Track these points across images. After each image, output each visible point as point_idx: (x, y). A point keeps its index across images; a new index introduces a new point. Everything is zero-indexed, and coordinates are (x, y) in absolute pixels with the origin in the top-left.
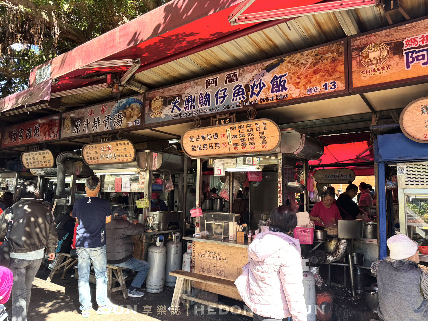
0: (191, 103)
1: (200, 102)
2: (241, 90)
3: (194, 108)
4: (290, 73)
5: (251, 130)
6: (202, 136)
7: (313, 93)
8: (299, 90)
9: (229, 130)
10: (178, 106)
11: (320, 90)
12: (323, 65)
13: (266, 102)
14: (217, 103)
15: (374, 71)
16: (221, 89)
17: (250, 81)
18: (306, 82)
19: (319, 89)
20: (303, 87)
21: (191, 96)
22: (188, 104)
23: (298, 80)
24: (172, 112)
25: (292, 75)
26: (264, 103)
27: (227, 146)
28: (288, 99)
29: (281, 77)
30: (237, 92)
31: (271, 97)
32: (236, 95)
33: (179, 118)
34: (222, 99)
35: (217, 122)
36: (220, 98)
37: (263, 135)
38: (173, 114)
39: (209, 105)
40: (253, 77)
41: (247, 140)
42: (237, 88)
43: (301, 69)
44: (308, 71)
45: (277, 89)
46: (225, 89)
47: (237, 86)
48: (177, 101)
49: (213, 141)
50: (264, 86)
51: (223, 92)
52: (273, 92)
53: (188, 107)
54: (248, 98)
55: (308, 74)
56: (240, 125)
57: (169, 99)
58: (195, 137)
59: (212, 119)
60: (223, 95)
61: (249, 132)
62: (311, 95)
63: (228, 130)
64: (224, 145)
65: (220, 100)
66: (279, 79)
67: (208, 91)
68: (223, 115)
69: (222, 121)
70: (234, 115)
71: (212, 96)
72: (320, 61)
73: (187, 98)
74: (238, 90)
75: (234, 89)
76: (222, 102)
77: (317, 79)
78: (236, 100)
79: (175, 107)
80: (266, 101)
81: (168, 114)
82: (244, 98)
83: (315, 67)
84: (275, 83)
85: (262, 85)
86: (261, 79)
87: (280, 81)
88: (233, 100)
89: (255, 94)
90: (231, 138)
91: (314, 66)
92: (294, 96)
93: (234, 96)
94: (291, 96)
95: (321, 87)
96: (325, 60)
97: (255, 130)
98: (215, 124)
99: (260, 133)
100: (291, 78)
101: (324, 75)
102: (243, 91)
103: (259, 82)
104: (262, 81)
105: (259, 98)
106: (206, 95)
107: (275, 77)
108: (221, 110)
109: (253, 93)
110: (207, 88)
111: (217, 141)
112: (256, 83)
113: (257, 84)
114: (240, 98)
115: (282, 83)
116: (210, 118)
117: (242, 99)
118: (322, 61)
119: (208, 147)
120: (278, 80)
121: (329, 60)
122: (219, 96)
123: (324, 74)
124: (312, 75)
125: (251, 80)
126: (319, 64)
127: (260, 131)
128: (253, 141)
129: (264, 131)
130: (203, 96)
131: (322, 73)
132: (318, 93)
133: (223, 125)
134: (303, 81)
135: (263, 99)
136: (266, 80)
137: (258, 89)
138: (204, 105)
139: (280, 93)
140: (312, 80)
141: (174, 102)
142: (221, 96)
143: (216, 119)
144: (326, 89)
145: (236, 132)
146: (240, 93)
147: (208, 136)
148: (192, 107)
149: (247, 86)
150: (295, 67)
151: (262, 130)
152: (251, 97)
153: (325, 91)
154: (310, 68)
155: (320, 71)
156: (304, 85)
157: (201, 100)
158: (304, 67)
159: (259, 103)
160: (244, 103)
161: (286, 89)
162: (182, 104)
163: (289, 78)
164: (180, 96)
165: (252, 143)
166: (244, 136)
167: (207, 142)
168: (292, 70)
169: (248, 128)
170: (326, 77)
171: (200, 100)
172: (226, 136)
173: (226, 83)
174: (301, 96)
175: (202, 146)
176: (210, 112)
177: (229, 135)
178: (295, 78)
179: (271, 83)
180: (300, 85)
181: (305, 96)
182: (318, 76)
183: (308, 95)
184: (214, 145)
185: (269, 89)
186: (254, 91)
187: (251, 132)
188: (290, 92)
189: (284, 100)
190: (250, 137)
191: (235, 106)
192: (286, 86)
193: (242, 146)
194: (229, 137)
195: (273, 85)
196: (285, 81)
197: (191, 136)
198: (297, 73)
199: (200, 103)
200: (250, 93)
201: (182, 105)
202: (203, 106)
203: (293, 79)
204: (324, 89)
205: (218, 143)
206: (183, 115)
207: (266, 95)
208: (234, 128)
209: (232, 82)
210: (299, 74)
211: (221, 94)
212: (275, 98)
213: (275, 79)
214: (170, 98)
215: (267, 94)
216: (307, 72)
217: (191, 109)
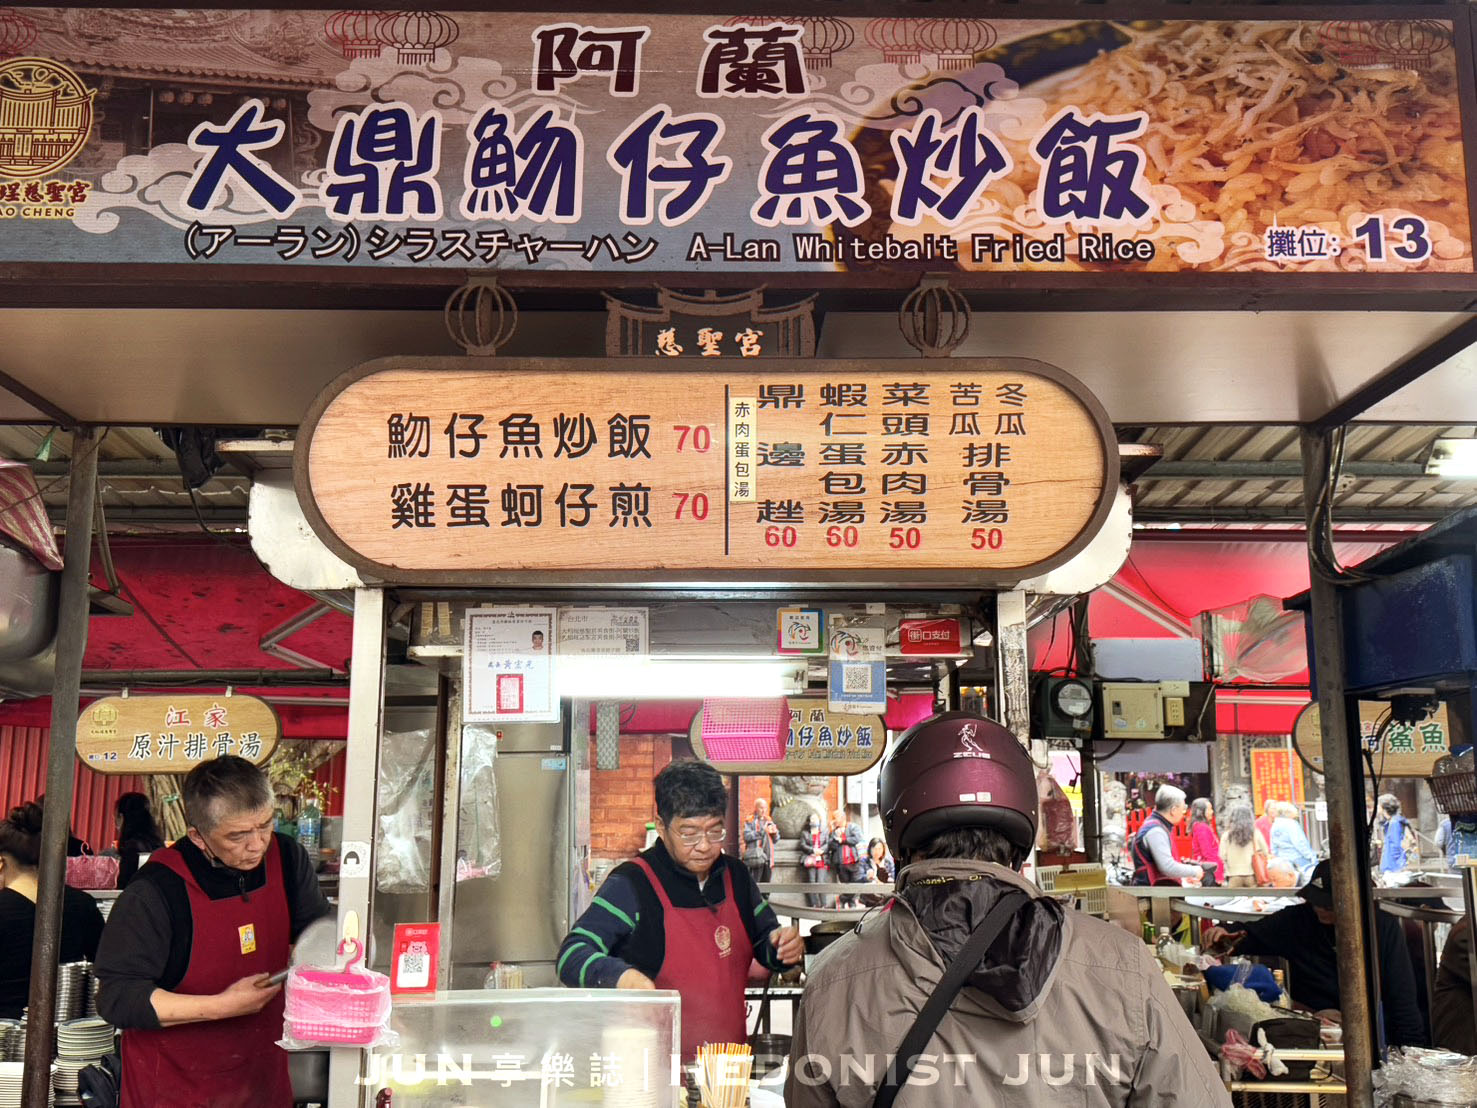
0: (393, 163)
1: (485, 172)
3: (426, 205)
4: (1163, 120)
5: (917, 423)
6: (505, 423)
7: (1299, 258)
8: (1219, 227)
9: (752, 402)
10: (265, 168)
11: (1344, 250)
12: (1352, 117)
13: (1008, 264)
17: (899, 112)
18: (1263, 190)
19: (1335, 245)
20: (1242, 214)
21: (401, 117)
22: (372, 174)
23: (1212, 173)
24: (199, 199)
25: (1173, 136)
26: (999, 267)
27: (715, 514)
28: (1152, 266)
29: (1103, 131)
31: (1047, 237)
33: (269, 256)
35: (666, 338)
36: (661, 174)
37: (991, 467)
38: (206, 215)
39: (565, 207)
40: (917, 94)
41: (873, 486)
42: (799, 138)
43: (1223, 109)
44: (1269, 130)
45: (1081, 195)
46: (707, 130)
48: (256, 125)
49: (602, 468)
50: (995, 161)
52: (1053, 208)
54: (881, 216)
55: (1269, 150)
56: (835, 381)
57: (169, 97)
58: (439, 425)
59: (615, 307)
60: (683, 163)
61: (898, 439)
62: (1292, 267)
63: (743, 407)
64: (688, 506)
65: (659, 194)
66: (1093, 139)
67: (560, 109)
68: (711, 295)
69: (709, 340)
71: (596, 156)
72: (1333, 96)
73: (359, 121)
74: (809, 149)
77: (1318, 185)
79: (229, 173)
80: (1008, 255)
81: (155, 211)
82: (852, 210)
83: (1309, 121)
84: (1069, 160)
87: (1103, 157)
89: (930, 198)
90: (752, 459)
91: (1302, 114)
92: (1191, 256)
94: (1174, 255)
95: (1347, 233)
96: (1363, 95)
97: (939, 428)
99: (971, 447)
100: (1169, 151)
101: (1362, 175)
103: (958, 130)
104: (980, 129)
105: (961, 228)
106: (541, 132)
107: (1068, 121)
108: (670, 259)
111: (631, 471)
112: (936, 134)
113: (945, 138)
114: (823, 209)
115: (1115, 169)
117: (837, 212)
118: (1346, 98)
119: (550, 509)
120: (1089, 146)
121: (1382, 99)
122: (653, 162)
123: (1357, 166)
124: (1294, 161)
125: (902, 107)
126: (1328, 108)
127: (978, 441)
128: (918, 498)
129: (1004, 439)
130: (516, 141)
131: (1346, 160)
132: (1332, 268)
134: (1240, 185)
135: (989, 242)
136: (1008, 128)
137: (953, 176)
138: (523, 204)
139: (1104, 223)
140: (1294, 187)
141: (227, 128)
142: (668, 164)
143: (654, 318)
144: (1376, 252)
146: (822, 176)
147: (561, 425)
150: (1192, 92)
151: (987, 435)
153: (1368, 259)
154: (1278, 117)
155: (1335, 147)
156: (1247, 205)
157: (496, 159)
158: (1246, 108)
159: (965, 262)
160: (856, 244)
161: (1139, 208)
162: (310, 158)
163: (1154, 145)
164: (288, 95)
165: (902, 512)
166: (859, 461)
167: (548, 469)
168: (1170, 103)
169: (899, 407)
170: (1371, 183)
171: (479, 163)
172: (716, 441)
174: (1232, 264)
175: (494, 494)
176: (574, 262)
177: (742, 438)
178: (1193, 153)
179: (1043, 149)
180: (1225, 199)
181: (1255, 272)
182: (1326, 172)
183: (1274, 269)
184: (602, 499)
185: (1028, 188)
186: (926, 181)
187: (914, 438)
188: (1165, 230)
189: (1128, 268)
190: (898, 469)
191: (787, 248)
192: (1139, 186)
193: (827, 525)
194: (743, 450)
195: (1055, 170)
196: (1130, 160)
197: (405, 409)
198: (1205, 130)
199: (477, 181)
200: (896, 189)
201: (303, 164)
202: (513, 206)
203: (1180, 160)
204: (1363, 247)
205: (639, 487)
206: (313, 242)
207: (1011, 218)
208: (794, 395)
209: (761, 93)
210: (1215, 136)
211: (667, 152)
212: (1072, 247)
213: (1067, 133)
214: (178, 93)
215: (1019, 213)
216: (1261, 138)
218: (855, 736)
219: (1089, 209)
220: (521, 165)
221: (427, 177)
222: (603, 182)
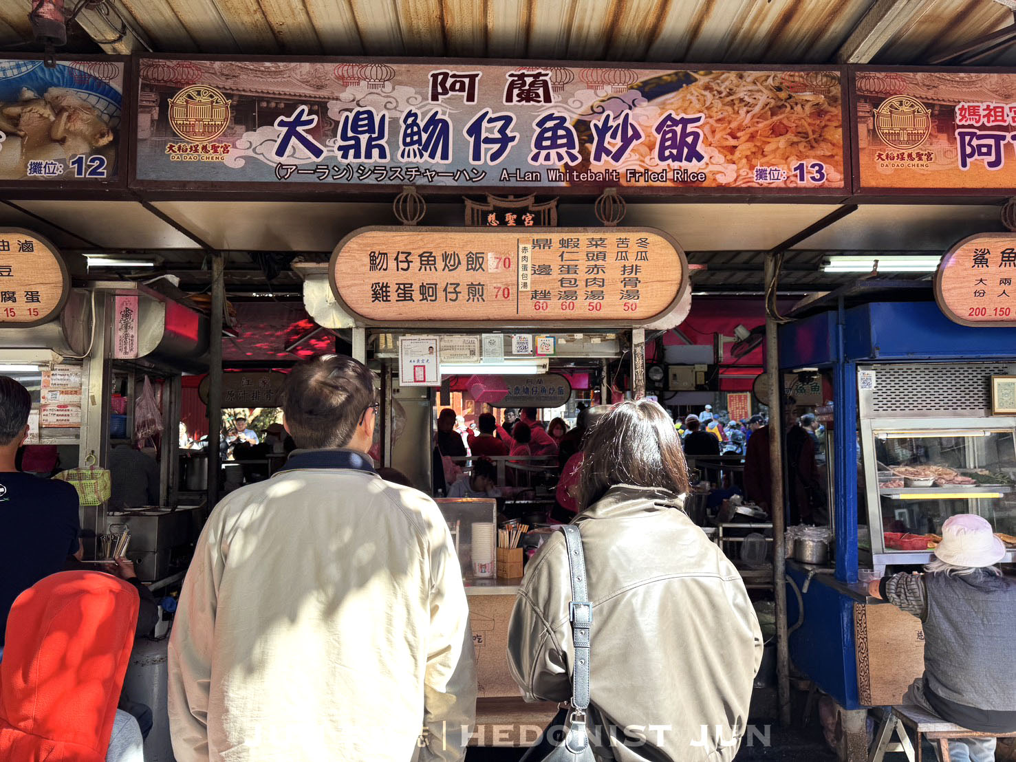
0: (367, 136)
1: (408, 140)
2: (561, 132)
3: (382, 155)
4: (711, 117)
5: (601, 256)
6: (421, 256)
7: (769, 181)
8: (734, 167)
9: (529, 246)
10: (310, 138)
11: (788, 177)
12: (794, 117)
13: (642, 183)
14: (477, 157)
15: (903, 159)
16: (490, 115)
17: (594, 112)
18: (754, 150)
19: (784, 175)
20: (744, 161)
21: (370, 113)
22: (358, 141)
23: (732, 142)
24: (280, 152)
25: (715, 125)
26: (638, 184)
27: (513, 296)
28: (705, 184)
29: (685, 122)
30: (549, 134)
31: (659, 170)
32: (546, 143)
33: (313, 179)
34: (496, 147)
35: (492, 217)
37: (633, 275)
38: (283, 160)
39: (445, 156)
40: (602, 104)
41: (581, 284)
43: (738, 112)
44: (758, 122)
45: (675, 152)
47: (550, 117)
48: (305, 118)
49: (463, 276)
50: (637, 135)
51: (500, 124)
53: (357, 147)
54: (586, 160)
55: (757, 132)
56: (566, 236)
57: (264, 104)
58: (392, 256)
59: (469, 203)
61: (593, 263)
62: (765, 185)
63: (525, 249)
64: (501, 292)
65: (487, 150)
66: (680, 126)
67: (442, 109)
68: (511, 198)
69: (510, 218)
70: (553, 203)
71: (458, 131)
72: (786, 107)
75: (540, 124)
76: (494, 157)
77: (778, 148)
78: (547, 158)
79: (294, 140)
80: (642, 179)
81: (261, 157)
82: (573, 158)
83: (775, 118)
84: (670, 135)
85: (630, 133)
86: (627, 115)
87: (684, 134)
88: (535, 158)
90: (529, 272)
91: (772, 115)
93: (538, 145)
94: (715, 179)
95: (790, 170)
96: (799, 106)
97: (611, 258)
98: (481, 222)
99: (625, 266)
100: (713, 132)
101: (797, 143)
102: (569, 135)
107: (669, 117)
108: (492, 180)
109: (601, 149)
110: (435, 98)
111: (476, 277)
114: (560, 158)
115: (690, 140)
116: (463, 202)
117: (567, 159)
118: (792, 108)
119: (441, 294)
120: (679, 129)
121: (807, 107)
123: (795, 139)
124: (768, 137)
125: (596, 110)
126: (784, 112)
127: (627, 264)
128: (601, 289)
129: (639, 263)
131: (791, 136)
132: (783, 185)
133: (511, 230)
134: (744, 148)
135: (634, 173)
136: (642, 119)
138: (426, 155)
139: (684, 164)
140: (767, 148)
144: (802, 179)
145: (550, 257)
147: (445, 257)
148: (375, 152)
149: (582, 125)
150: (724, 105)
151: (632, 261)
152: (598, 158)
153: (799, 182)
154: (761, 116)
155: (787, 130)
156: (747, 157)
158: (748, 112)
160: (575, 174)
161: (700, 158)
162: (329, 133)
163: (707, 129)
164: (319, 103)
165: (594, 295)
166: (575, 272)
168: (714, 109)
169: (593, 249)
170: (801, 147)
171: (406, 135)
173: (509, 99)
174: (739, 183)
175: (416, 287)
176: (449, 182)
177: (524, 263)
178: (724, 133)
180: (737, 154)
181: (749, 187)
182: (782, 142)
183: (757, 186)
184: (463, 289)
185: (651, 148)
186: (606, 145)
187: (600, 263)
188: (711, 168)
189: (694, 185)
190: (592, 276)
191: (544, 176)
192: (700, 148)
193: (561, 301)
194: (525, 268)
195: (663, 140)
196: (696, 135)
197: (377, 249)
198: (730, 122)
200: (593, 148)
201: (327, 136)
202: (421, 156)
203: (718, 136)
204: (796, 176)
205: (479, 284)
206: (332, 172)
207: (643, 162)
208: (548, 243)
209: (532, 103)
210: (734, 125)
211: (490, 130)
212: (670, 175)
213: (669, 123)
214: (268, 102)
215: (647, 160)
216: (754, 126)
217: (369, 156)
218: (557, 390)
219: (678, 158)
220: (424, 136)
221: (382, 142)
222: (462, 144)
